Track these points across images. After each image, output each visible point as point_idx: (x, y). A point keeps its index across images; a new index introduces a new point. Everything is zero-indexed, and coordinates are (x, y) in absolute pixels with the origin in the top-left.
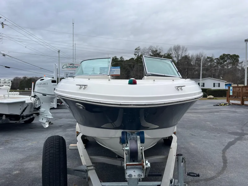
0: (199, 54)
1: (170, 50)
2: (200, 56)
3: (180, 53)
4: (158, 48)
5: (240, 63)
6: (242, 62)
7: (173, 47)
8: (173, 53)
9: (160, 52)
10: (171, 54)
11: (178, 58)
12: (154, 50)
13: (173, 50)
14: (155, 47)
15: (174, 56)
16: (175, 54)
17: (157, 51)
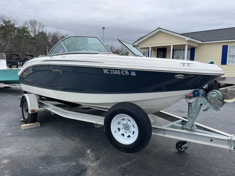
0: (56, 32)
1: (26, 23)
2: (57, 34)
3: (37, 28)
4: (12, 19)
5: (89, 45)
6: (91, 44)
7: (29, 20)
8: (30, 27)
9: (15, 24)
10: (27, 28)
11: (35, 33)
12: (7, 20)
13: (30, 24)
14: (8, 17)
15: (31, 30)
16: (31, 29)
17: (9, 22)
